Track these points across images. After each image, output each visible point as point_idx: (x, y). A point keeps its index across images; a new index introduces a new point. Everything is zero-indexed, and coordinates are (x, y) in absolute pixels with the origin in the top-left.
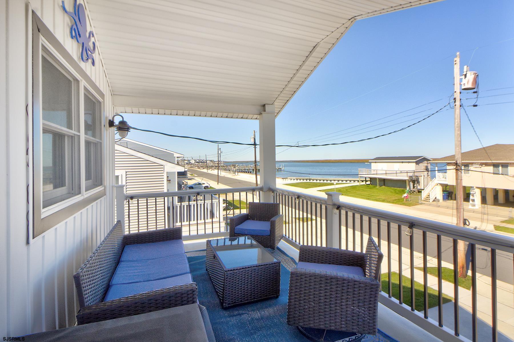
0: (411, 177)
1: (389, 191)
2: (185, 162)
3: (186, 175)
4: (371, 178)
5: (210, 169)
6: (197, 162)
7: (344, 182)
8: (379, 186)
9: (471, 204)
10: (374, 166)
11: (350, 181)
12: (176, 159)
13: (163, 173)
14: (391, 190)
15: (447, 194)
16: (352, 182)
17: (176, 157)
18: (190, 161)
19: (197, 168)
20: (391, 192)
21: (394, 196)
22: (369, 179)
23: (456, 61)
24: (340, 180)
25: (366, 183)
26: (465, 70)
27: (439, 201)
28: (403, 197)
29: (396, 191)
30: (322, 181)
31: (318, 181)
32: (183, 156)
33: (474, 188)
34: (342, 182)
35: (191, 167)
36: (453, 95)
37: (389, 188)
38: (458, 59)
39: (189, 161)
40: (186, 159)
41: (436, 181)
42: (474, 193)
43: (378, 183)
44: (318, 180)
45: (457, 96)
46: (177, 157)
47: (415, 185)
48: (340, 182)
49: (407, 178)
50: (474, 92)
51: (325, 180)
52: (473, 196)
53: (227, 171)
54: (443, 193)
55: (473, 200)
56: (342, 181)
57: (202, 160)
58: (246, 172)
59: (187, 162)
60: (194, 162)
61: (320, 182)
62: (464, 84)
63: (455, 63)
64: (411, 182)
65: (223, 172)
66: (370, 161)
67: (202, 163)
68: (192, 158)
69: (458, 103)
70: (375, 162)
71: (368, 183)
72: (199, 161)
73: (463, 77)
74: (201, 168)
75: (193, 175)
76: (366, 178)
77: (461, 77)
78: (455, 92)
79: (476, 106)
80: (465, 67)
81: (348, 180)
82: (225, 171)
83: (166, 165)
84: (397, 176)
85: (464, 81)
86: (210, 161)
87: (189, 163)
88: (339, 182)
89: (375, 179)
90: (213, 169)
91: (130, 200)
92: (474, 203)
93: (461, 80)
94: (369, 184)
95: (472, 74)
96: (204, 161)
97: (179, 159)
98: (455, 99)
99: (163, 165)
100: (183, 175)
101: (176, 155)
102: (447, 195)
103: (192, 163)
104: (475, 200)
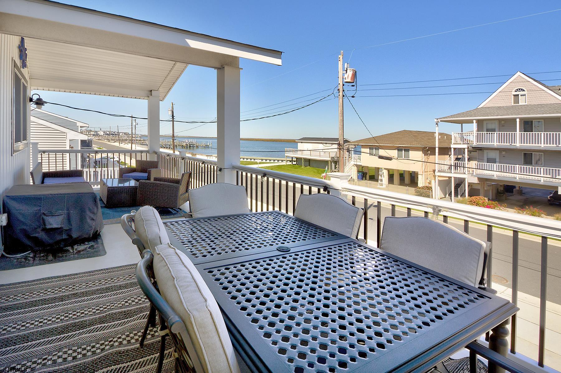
0: (333, 158)
1: (313, 171)
2: (91, 133)
3: (91, 147)
4: (297, 158)
5: (123, 143)
6: (107, 134)
7: (272, 161)
8: (304, 166)
9: (379, 183)
10: (301, 146)
11: (278, 161)
12: (79, 128)
13: (66, 140)
14: (315, 170)
15: (361, 174)
16: (280, 161)
17: (79, 127)
18: (98, 133)
19: (107, 141)
20: (314, 172)
21: (316, 175)
22: (295, 159)
23: (340, 58)
24: (268, 160)
25: (292, 163)
26: (346, 67)
27: (354, 180)
28: (321, 176)
29: (319, 171)
30: (249, 160)
31: (245, 160)
32: (88, 126)
33: (383, 169)
34: (270, 162)
35: (98, 140)
36: (337, 86)
37: (313, 168)
38: (341, 57)
39: (96, 132)
40: (93, 129)
41: (352, 163)
42: (382, 173)
43: (303, 163)
44: (245, 158)
45: (340, 87)
46: (81, 127)
47: (337, 166)
48: (268, 161)
49: (329, 159)
50: (352, 86)
51: (253, 159)
52: (381, 176)
53: (144, 146)
54: (358, 174)
55: (381, 180)
56: (270, 160)
57: (113, 132)
58: (167, 148)
59: (93, 133)
60: (104, 134)
61: (247, 160)
62: (345, 78)
63: (339, 59)
64: (333, 163)
65: (138, 147)
66: (296, 141)
67: (114, 136)
68: (101, 129)
69: (341, 94)
70: (302, 142)
71: (294, 163)
72: (109, 133)
73: (345, 72)
74: (112, 141)
75: (101, 148)
76: (292, 158)
77: (344, 72)
78: (339, 84)
79: (354, 97)
80: (346, 64)
81: (276, 160)
82: (141, 145)
83: (68, 133)
84: (320, 157)
85: (346, 76)
86: (124, 134)
87: (96, 134)
88: (266, 162)
89: (301, 159)
90: (127, 143)
91: (43, 154)
92: (382, 183)
93: (343, 74)
94: (296, 164)
95: (351, 70)
96: (116, 133)
97: (83, 129)
98: (338, 90)
99: (65, 133)
100: (88, 147)
101: (79, 124)
102: (362, 176)
103: (100, 134)
104: (383, 180)
